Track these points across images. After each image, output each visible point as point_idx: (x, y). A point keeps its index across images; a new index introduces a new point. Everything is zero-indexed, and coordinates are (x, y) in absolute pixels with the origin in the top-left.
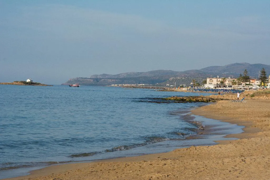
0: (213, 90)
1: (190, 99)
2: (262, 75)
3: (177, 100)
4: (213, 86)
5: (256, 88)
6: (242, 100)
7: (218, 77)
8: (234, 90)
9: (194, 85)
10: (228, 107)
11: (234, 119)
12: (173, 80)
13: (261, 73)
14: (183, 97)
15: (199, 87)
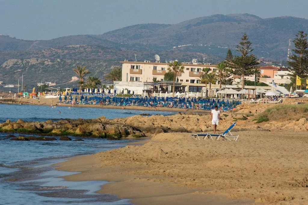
0: (140, 101)
1: (63, 130)
2: (297, 52)
3: (24, 132)
4: (142, 88)
5: (278, 94)
6: (227, 132)
7: (158, 57)
8: (207, 100)
9: (82, 83)
10: (180, 152)
11: (194, 191)
12: (15, 67)
13: (295, 48)
14: (43, 123)
15: (99, 91)
